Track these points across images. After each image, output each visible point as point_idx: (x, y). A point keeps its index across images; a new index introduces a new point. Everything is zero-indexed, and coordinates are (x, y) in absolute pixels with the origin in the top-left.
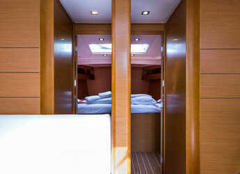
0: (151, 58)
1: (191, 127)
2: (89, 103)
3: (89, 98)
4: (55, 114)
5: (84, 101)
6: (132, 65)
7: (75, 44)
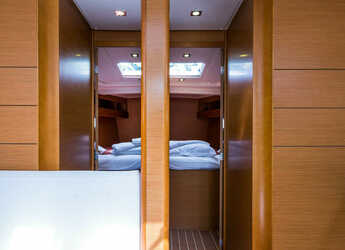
0: (209, 84)
1: (258, 191)
2: (117, 153)
3: (118, 146)
4: (60, 169)
5: (111, 151)
6: (171, 95)
7: (94, 63)
